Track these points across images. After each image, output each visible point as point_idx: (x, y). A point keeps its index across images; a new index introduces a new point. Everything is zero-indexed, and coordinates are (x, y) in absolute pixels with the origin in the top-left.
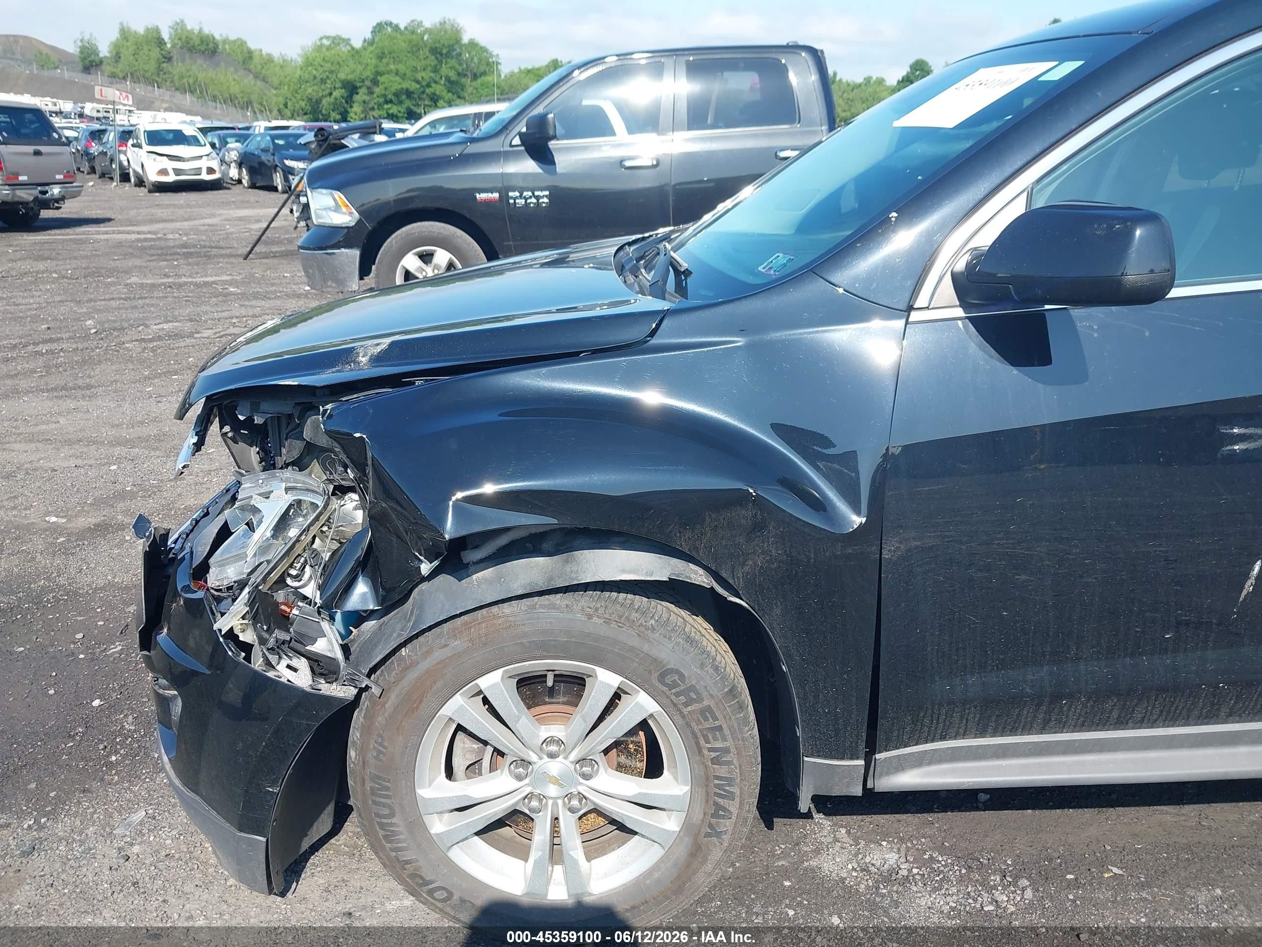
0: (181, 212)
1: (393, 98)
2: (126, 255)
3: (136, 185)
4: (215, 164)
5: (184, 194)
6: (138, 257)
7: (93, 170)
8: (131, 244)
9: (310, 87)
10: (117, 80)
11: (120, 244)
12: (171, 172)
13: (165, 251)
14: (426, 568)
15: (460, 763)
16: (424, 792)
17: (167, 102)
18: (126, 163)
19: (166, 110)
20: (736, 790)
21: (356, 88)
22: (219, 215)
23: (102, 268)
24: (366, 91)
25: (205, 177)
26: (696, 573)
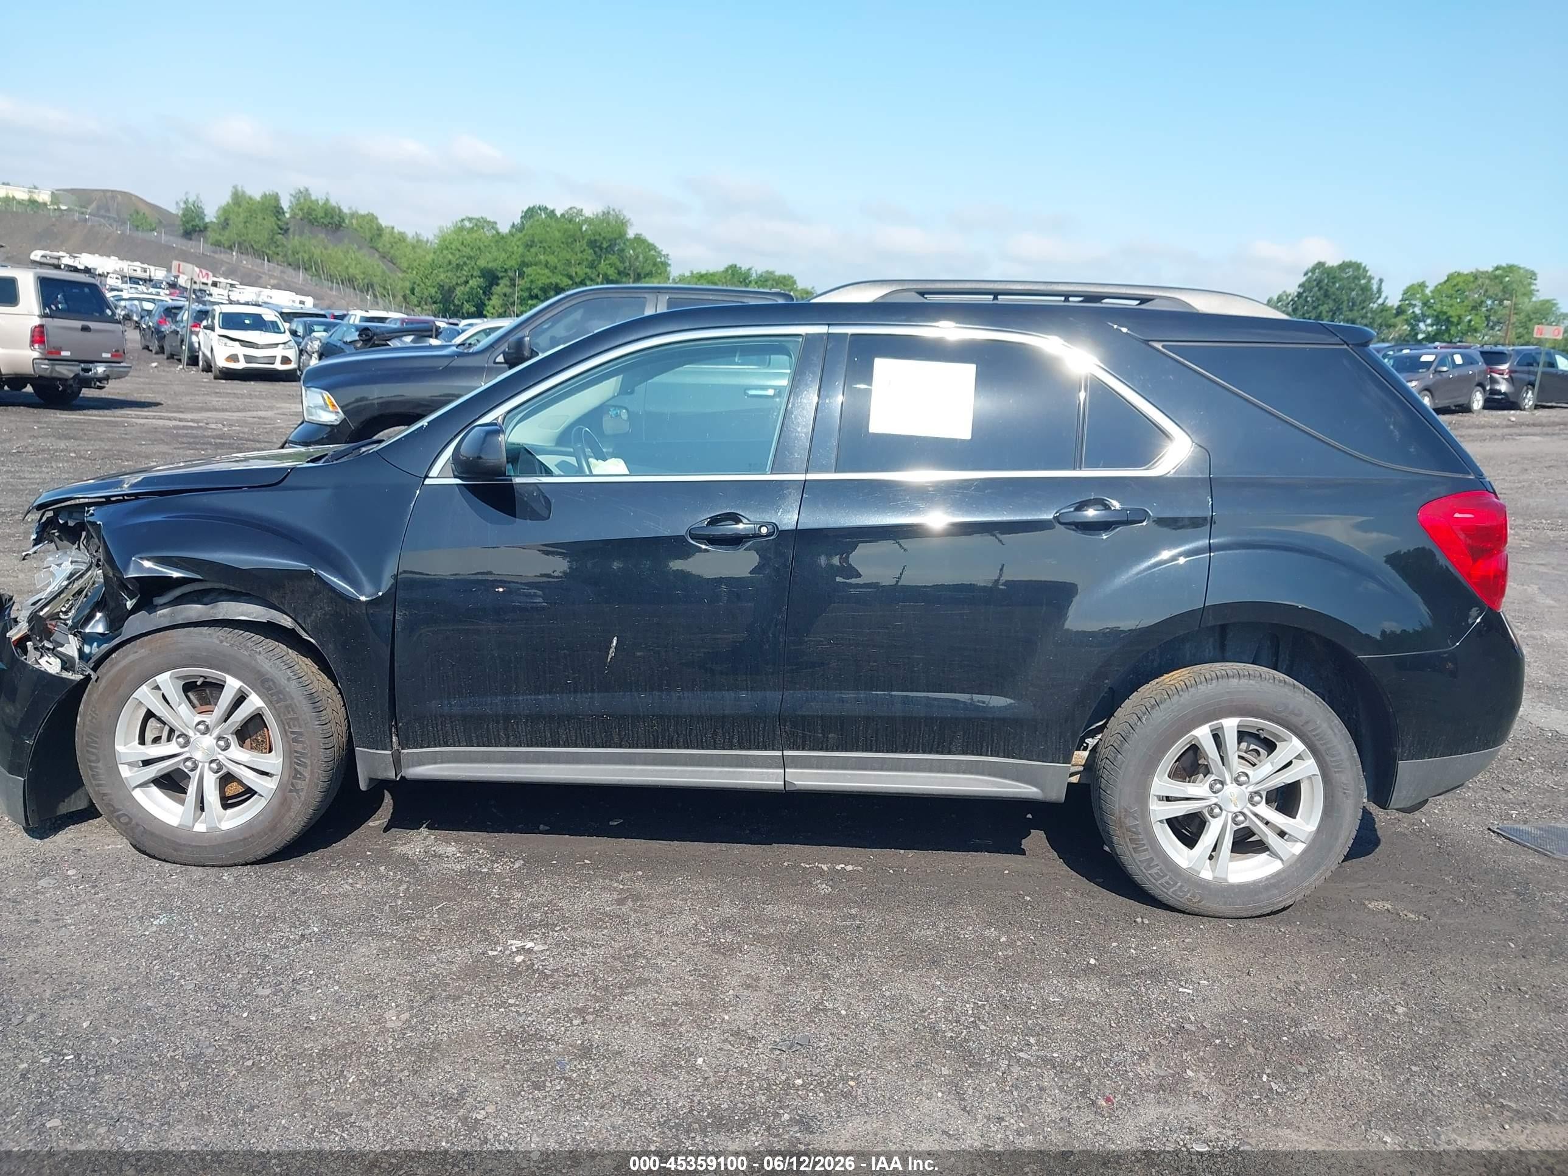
0: (238, 402)
1: (539, 293)
2: (155, 440)
3: (203, 371)
4: (292, 354)
5: (252, 383)
6: (167, 444)
7: (162, 350)
8: (166, 431)
9: (444, 272)
10: (222, 249)
11: (156, 429)
12: (241, 358)
13: (197, 440)
14: (129, 604)
15: (149, 736)
16: (119, 748)
17: (275, 278)
18: (196, 345)
19: (274, 287)
20: (308, 762)
21: (498, 278)
22: (278, 408)
23: (124, 452)
24: (508, 284)
25: (278, 366)
26: (286, 620)
